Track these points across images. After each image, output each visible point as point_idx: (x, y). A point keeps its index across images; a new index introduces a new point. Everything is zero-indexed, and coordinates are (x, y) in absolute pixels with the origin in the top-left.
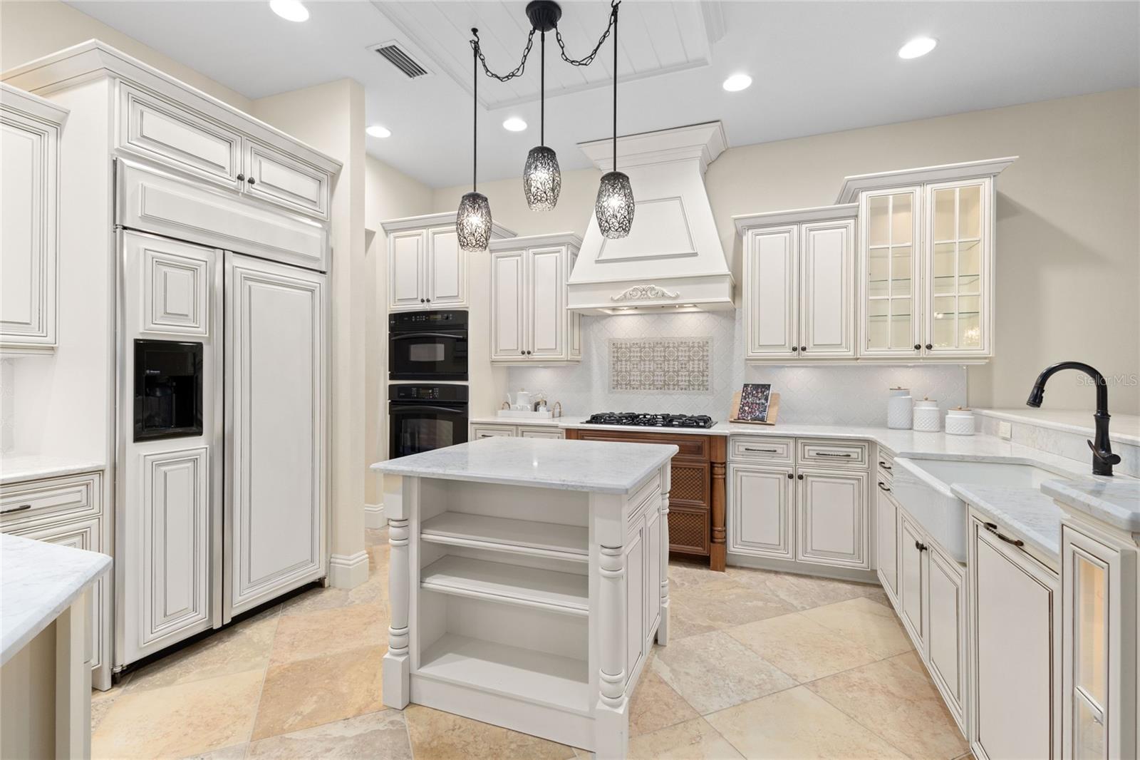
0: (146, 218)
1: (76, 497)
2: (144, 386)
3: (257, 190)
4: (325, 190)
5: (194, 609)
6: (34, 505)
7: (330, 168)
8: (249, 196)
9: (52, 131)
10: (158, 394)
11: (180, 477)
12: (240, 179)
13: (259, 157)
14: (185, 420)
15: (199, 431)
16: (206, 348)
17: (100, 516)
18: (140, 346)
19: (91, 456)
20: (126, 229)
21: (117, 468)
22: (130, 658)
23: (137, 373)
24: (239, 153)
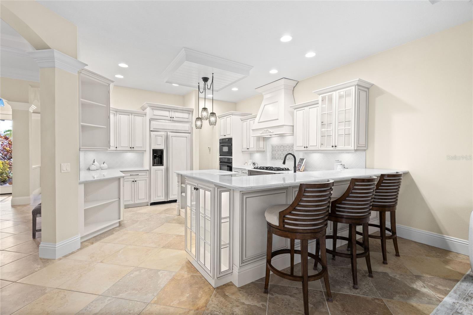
0: (154, 129)
1: (145, 174)
2: (154, 157)
3: (175, 119)
4: (191, 115)
5: (162, 196)
6: (139, 174)
7: (191, 110)
8: (173, 121)
9: (145, 116)
10: (157, 158)
11: (159, 173)
12: (171, 118)
13: (175, 112)
14: (161, 163)
15: (163, 165)
16: (164, 150)
17: (148, 178)
18: (153, 150)
19: (147, 168)
20: (151, 131)
21: (150, 170)
22: (152, 201)
23: (153, 154)
24: (171, 113)
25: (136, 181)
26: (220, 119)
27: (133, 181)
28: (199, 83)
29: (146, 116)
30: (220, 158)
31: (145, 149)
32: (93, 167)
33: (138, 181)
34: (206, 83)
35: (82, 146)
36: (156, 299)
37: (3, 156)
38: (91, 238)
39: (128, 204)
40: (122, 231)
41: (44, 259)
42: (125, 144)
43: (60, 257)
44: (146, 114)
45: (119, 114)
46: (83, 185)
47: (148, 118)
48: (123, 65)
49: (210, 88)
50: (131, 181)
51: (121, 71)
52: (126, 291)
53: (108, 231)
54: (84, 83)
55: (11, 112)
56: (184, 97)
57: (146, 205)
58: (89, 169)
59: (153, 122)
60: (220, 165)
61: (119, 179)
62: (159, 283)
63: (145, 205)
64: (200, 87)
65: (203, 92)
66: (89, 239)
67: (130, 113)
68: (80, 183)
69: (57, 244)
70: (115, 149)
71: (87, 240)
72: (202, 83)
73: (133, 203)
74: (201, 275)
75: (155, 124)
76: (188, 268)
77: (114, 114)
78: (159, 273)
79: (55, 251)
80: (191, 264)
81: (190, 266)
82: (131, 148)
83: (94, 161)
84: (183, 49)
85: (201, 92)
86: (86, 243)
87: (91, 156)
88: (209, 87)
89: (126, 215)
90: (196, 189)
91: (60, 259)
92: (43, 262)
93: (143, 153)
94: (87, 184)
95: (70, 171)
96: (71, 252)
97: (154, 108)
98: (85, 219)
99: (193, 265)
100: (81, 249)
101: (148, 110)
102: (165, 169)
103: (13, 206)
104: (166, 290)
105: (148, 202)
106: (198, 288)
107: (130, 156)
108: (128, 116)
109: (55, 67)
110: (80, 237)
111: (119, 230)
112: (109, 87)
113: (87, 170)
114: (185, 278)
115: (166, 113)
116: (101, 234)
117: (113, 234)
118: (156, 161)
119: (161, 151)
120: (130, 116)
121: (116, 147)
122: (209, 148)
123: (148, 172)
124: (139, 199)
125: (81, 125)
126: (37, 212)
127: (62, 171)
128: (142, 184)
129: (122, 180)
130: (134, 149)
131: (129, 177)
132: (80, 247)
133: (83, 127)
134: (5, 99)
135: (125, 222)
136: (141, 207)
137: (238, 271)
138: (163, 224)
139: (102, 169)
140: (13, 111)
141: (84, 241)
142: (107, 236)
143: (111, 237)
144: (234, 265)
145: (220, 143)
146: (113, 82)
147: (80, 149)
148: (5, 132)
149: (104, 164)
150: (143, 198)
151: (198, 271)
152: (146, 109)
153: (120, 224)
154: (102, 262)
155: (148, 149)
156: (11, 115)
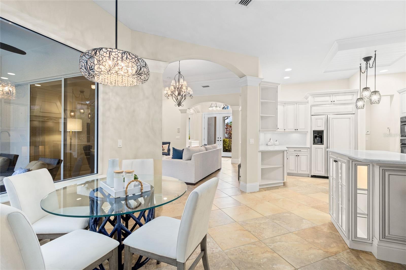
0: (314, 113)
1: (306, 151)
2: (315, 137)
3: (336, 102)
4: (355, 96)
5: (323, 172)
6: (302, 151)
8: (334, 104)
10: (317, 138)
11: (320, 151)
12: (332, 102)
13: (336, 96)
14: (321, 142)
15: (323, 144)
16: (324, 131)
17: (309, 154)
18: (314, 131)
19: (308, 146)
20: (312, 115)
21: (311, 148)
22: (313, 174)
23: (313, 135)
24: (331, 97)
25: (298, 156)
26: (401, 94)
27: (297, 156)
28: (360, 64)
29: (308, 103)
30: (401, 139)
31: (307, 131)
32: (269, 143)
33: (300, 156)
34: (368, 62)
35: (261, 129)
36: (297, 232)
37: (229, 137)
38: (265, 188)
39: (293, 173)
40: (284, 188)
41: (242, 191)
42: (291, 127)
43: (249, 192)
44: (308, 102)
45: (287, 105)
46: (261, 153)
47: (309, 105)
48: (288, 70)
49: (373, 66)
50: (295, 155)
51: (287, 74)
52: (279, 220)
53: (276, 186)
54: (263, 89)
55: (232, 112)
56: (348, 80)
57: (308, 176)
58: (267, 145)
59: (313, 108)
60: (401, 147)
61: (283, 152)
62: (302, 225)
63: (306, 176)
64: (362, 68)
65: (364, 72)
66: (264, 188)
67: (295, 103)
68: (259, 152)
69: (247, 184)
70: (284, 131)
71: (263, 188)
72: (364, 63)
73: (296, 172)
74: (339, 235)
75: (316, 110)
76: (330, 227)
77: (283, 105)
78: (304, 220)
79: (246, 188)
80: (334, 225)
81: (332, 226)
82: (295, 130)
83: (270, 139)
84: (336, 42)
85: (363, 73)
86: (262, 190)
87: (269, 135)
88: (371, 66)
89: (288, 180)
90: (336, 161)
91: (249, 193)
92: (241, 192)
93: (306, 134)
94: (263, 153)
95: (253, 143)
96: (254, 192)
97: (314, 95)
98: (261, 175)
99: (335, 227)
100: (259, 191)
101: (310, 99)
102: (325, 148)
103: (232, 164)
104: (305, 231)
105: (309, 174)
106: (333, 241)
107: (295, 136)
108: (294, 105)
109: (247, 85)
110: (258, 184)
111: (282, 188)
112: (278, 88)
113: (266, 145)
114: (324, 231)
115: (327, 98)
116: (271, 187)
117: (278, 189)
118: (316, 140)
119: (322, 132)
120: (295, 105)
121: (285, 130)
122: (388, 128)
123: (309, 149)
124: (301, 170)
125: (261, 116)
126: (239, 166)
127: (250, 144)
128: (304, 159)
129: (285, 152)
130: (298, 131)
131: (293, 152)
132: (258, 190)
133: (262, 117)
134: (230, 105)
135: (288, 184)
136: (302, 177)
137: (377, 243)
138: (318, 192)
139: (275, 145)
140: (233, 111)
141: (261, 188)
142: (274, 189)
143: (277, 190)
144: (374, 237)
145: (401, 122)
146: (280, 84)
147: (259, 130)
148: (230, 123)
149: (276, 141)
150: (304, 169)
151: (338, 232)
152: (308, 98)
153: (284, 184)
154: (268, 201)
155: (309, 131)
156: (232, 114)
